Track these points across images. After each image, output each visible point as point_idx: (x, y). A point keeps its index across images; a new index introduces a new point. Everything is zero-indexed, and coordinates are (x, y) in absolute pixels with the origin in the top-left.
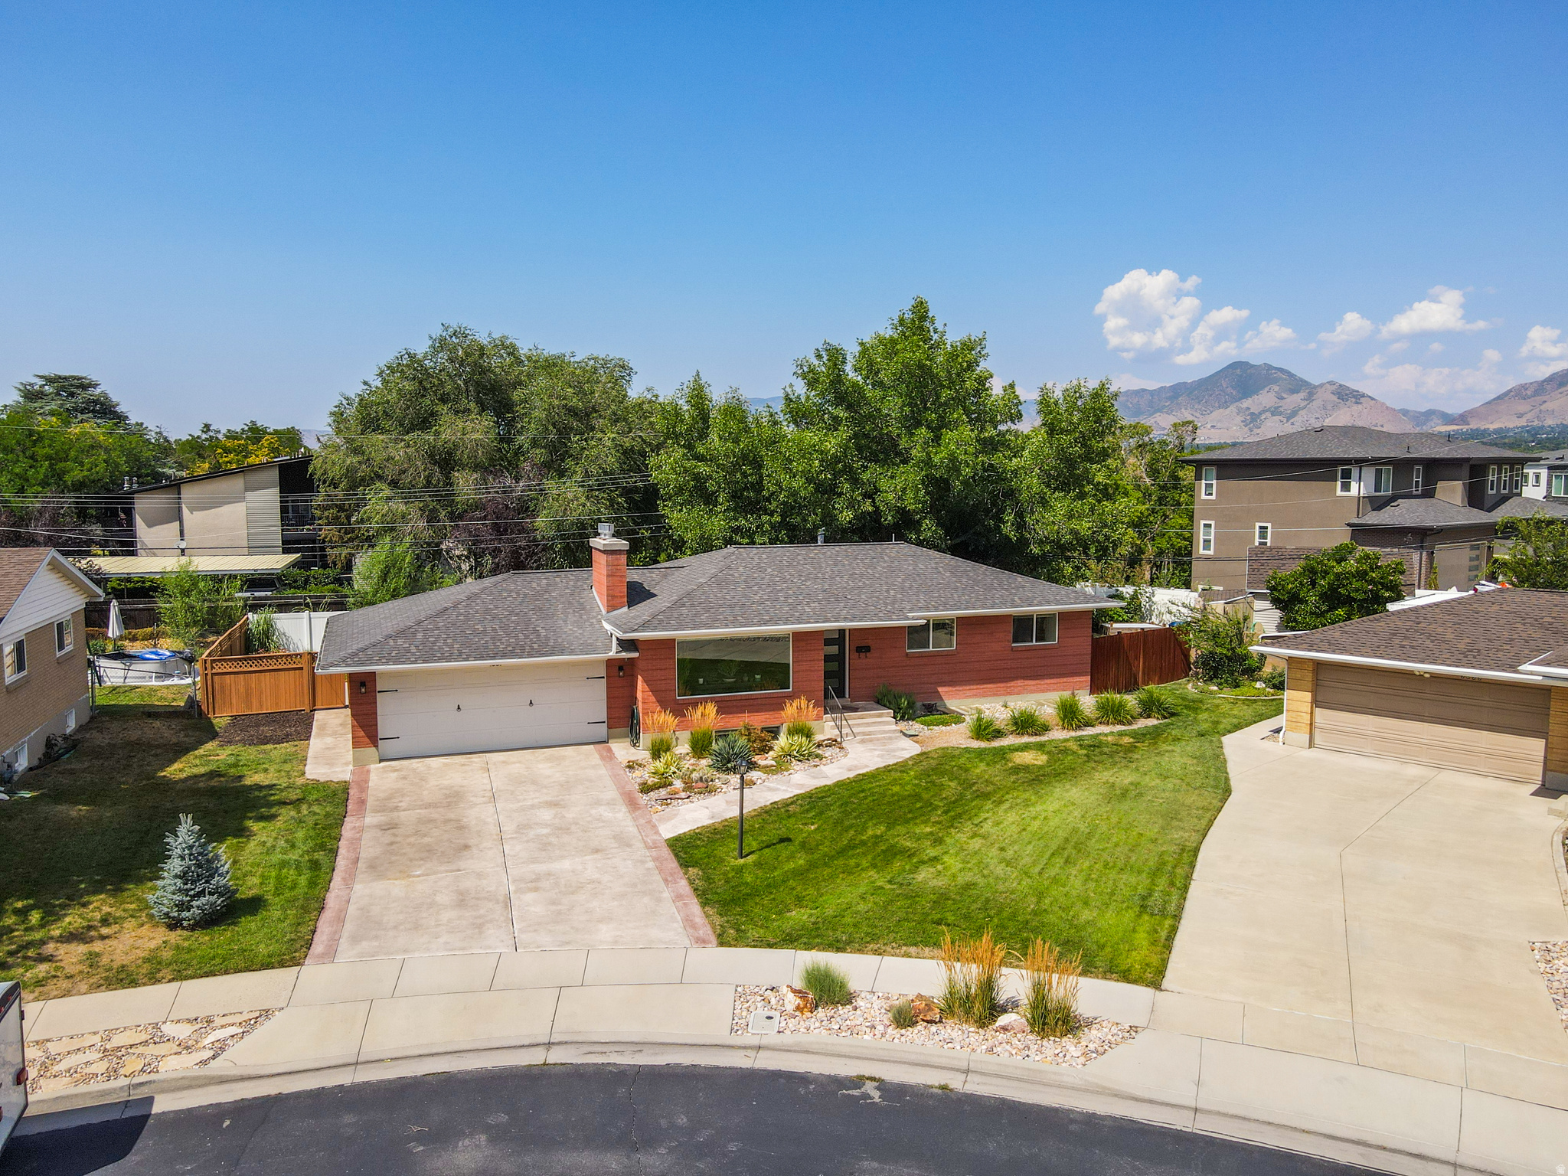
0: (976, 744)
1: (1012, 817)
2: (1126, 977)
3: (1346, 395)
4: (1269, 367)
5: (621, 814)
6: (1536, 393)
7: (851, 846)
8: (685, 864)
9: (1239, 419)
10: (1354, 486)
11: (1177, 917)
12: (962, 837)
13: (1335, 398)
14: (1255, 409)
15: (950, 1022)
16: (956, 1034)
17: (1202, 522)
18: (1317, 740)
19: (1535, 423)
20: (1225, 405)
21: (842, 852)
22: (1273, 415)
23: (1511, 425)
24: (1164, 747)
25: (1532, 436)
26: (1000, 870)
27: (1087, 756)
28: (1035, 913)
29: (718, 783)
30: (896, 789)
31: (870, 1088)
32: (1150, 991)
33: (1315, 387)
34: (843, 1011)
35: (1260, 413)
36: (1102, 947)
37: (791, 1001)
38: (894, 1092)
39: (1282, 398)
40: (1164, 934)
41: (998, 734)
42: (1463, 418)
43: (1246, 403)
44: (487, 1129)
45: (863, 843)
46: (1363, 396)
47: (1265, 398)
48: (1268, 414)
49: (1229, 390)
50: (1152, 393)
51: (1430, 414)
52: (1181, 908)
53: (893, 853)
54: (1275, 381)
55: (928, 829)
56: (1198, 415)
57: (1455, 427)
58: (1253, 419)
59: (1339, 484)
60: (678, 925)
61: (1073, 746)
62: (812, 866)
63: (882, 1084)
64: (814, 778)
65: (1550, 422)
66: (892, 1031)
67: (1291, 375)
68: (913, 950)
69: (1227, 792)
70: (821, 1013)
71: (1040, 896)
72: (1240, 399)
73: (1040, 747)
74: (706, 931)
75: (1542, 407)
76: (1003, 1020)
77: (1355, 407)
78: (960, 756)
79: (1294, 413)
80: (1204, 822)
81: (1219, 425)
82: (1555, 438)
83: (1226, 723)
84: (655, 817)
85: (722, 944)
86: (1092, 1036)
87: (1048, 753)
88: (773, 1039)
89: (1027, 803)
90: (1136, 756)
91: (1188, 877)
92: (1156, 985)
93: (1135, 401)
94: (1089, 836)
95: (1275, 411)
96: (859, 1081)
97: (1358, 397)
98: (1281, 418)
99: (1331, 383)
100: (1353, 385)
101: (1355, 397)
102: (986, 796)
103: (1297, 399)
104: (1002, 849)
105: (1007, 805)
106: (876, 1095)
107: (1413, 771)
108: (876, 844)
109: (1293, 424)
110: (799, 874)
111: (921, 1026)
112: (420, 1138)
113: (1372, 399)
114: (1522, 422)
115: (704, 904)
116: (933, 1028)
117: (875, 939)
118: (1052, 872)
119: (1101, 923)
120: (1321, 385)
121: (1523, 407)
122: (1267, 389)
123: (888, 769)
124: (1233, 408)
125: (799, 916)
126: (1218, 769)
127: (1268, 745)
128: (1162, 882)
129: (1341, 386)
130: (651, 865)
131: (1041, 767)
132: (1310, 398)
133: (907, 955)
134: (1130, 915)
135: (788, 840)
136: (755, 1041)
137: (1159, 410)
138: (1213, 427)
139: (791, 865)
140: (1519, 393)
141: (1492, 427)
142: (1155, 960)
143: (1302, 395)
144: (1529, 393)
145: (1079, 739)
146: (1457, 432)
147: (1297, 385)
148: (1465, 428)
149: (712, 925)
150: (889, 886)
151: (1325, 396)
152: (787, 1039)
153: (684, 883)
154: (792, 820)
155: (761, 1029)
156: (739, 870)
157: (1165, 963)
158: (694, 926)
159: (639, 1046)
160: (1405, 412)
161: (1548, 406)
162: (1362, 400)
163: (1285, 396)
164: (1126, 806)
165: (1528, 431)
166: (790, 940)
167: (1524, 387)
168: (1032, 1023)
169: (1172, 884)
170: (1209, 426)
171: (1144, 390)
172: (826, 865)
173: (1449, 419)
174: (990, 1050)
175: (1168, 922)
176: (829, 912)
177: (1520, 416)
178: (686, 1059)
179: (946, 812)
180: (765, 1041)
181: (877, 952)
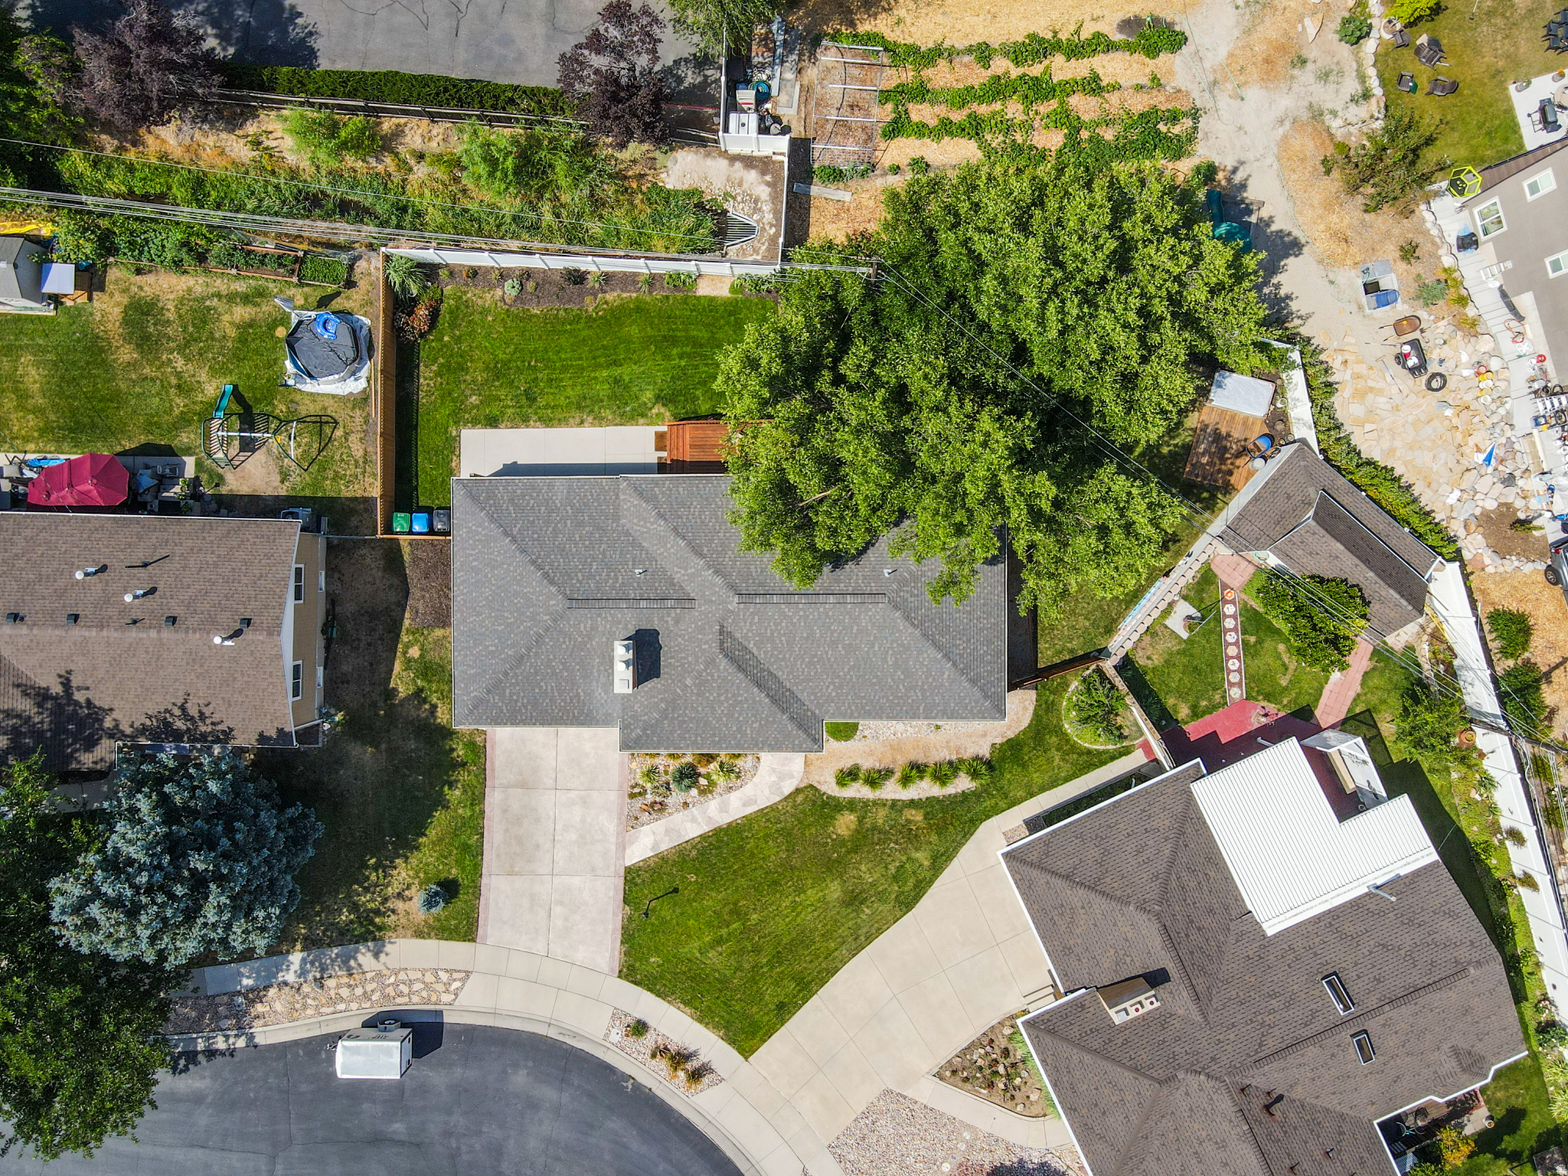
0: (834, 789)
2: (737, 1050)
5: (611, 825)
8: (625, 900)
15: (666, 1061)
24: (932, 835)
29: (669, 800)
31: (630, 1082)
32: (743, 1060)
34: (639, 1040)
38: (636, 1087)
41: (854, 779)
60: (608, 955)
63: (634, 1083)
66: (649, 1058)
70: (632, 1038)
74: (617, 964)
84: (627, 836)
85: (619, 977)
92: (746, 1059)
96: (629, 1078)
106: (630, 1087)
111: (658, 1059)
116: (661, 1062)
117: (672, 994)
123: (763, 813)
125: (653, 963)
130: (612, 893)
131: (844, 841)
136: (609, 1045)
145: (893, 805)
153: (620, 917)
158: (613, 958)
159: (575, 1035)
166: (643, 982)
178: (587, 1047)
180: (611, 1046)
181: (669, 1002)
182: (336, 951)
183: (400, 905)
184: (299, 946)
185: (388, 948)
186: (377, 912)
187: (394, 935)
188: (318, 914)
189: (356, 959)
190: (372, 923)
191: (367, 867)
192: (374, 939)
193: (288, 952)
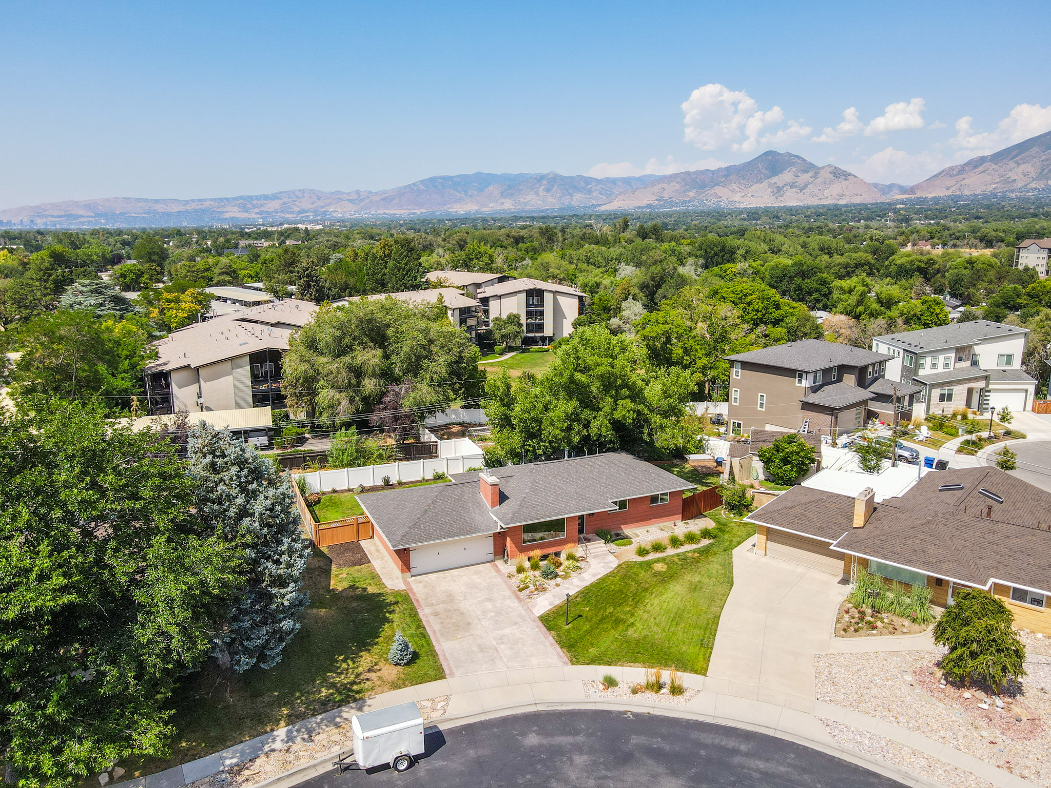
0: (640, 559)
1: (656, 602)
2: (696, 672)
3: (839, 174)
4: (790, 155)
5: (515, 604)
6: (959, 173)
7: (604, 618)
8: (549, 629)
9: (769, 190)
10: (804, 381)
11: (712, 648)
12: (640, 612)
13: (831, 176)
14: (780, 184)
15: (647, 692)
16: (650, 696)
17: (734, 389)
18: (768, 553)
19: (957, 194)
20: (760, 181)
21: (601, 620)
22: (791, 188)
23: (942, 195)
24: (711, 559)
25: (955, 202)
26: (655, 629)
27: (682, 565)
28: (668, 648)
29: (545, 586)
30: (613, 587)
31: (629, 714)
32: (703, 677)
33: (819, 168)
34: (616, 688)
35: (783, 187)
36: (689, 661)
37: (601, 687)
38: (636, 715)
39: (798, 176)
40: (708, 655)
41: (648, 553)
42: (912, 190)
43: (774, 180)
44: (534, 731)
45: (607, 617)
46: (850, 175)
47: (786, 177)
48: (788, 187)
49: (764, 171)
50: (713, 172)
51: (891, 186)
52: (713, 644)
53: (618, 621)
54: (793, 164)
55: (628, 609)
56: (743, 188)
57: (907, 196)
58: (778, 191)
59: (797, 379)
60: (556, 657)
61: (676, 559)
62: (592, 629)
63: (632, 713)
64: (581, 581)
65: (967, 192)
66: (631, 695)
67: (804, 160)
68: (632, 664)
69: (732, 585)
70: (610, 689)
71: (669, 640)
72: (770, 177)
73: (663, 560)
74: (565, 659)
75: (962, 183)
76: (663, 691)
77: (844, 182)
78: (634, 567)
79: (805, 187)
80: (723, 602)
81: (756, 195)
82: (968, 205)
83: (735, 540)
84: (529, 605)
85: (572, 664)
86: (687, 694)
87: (667, 564)
88: (598, 699)
89: (661, 594)
90: (700, 565)
91: (716, 630)
92: (705, 675)
93: (702, 178)
94: (684, 611)
95: (793, 185)
96: (626, 712)
97: (846, 175)
98: (796, 189)
99: (830, 166)
100: (843, 168)
101: (844, 175)
102: (646, 590)
103: (806, 177)
104: (655, 618)
105: (654, 595)
106: (631, 716)
107: (800, 570)
108: (611, 617)
109: (804, 194)
110: (588, 632)
111: (639, 693)
112: (517, 734)
113: (855, 177)
114: (949, 193)
115: (562, 647)
116: (643, 694)
117: (619, 660)
118: (672, 629)
119: (689, 651)
120: (823, 167)
121: (950, 182)
122: (788, 170)
123: (607, 576)
124: (765, 183)
125: (593, 651)
126: (730, 572)
127: (749, 555)
128: (708, 632)
129: (836, 168)
130: (537, 629)
131: (665, 573)
132: (815, 176)
133: (630, 666)
134: (698, 648)
135: (580, 616)
136: (594, 700)
137: (718, 184)
138: (752, 196)
139: (585, 628)
140: (948, 173)
141: (930, 196)
142: (705, 666)
143: (811, 174)
144: (955, 172)
145: (678, 555)
146: (907, 199)
147: (808, 167)
148: (913, 196)
149: (566, 656)
150: (620, 637)
151: (825, 175)
152: (602, 699)
153: (551, 638)
154: (580, 605)
155: (594, 697)
156: (568, 631)
157: (708, 666)
158: (561, 657)
159: (562, 703)
160: (876, 185)
161: (966, 182)
162: (849, 177)
163: (799, 174)
164: (697, 593)
165: (952, 200)
166: (593, 661)
167: (952, 168)
168: (671, 692)
169: (711, 634)
170: (750, 195)
171: (708, 170)
172: (596, 627)
173: (903, 190)
174: (660, 701)
175: (709, 650)
176: (603, 649)
177: (948, 188)
178: (577, 707)
179: (633, 600)
180: (596, 701)
181: (621, 665)
182: (320, 717)
183: (372, 675)
184: (282, 723)
185: (369, 702)
186: (353, 683)
187: (373, 694)
188: (299, 698)
189: (341, 717)
190: (350, 690)
191: (337, 661)
192: (355, 700)
193: (272, 730)
